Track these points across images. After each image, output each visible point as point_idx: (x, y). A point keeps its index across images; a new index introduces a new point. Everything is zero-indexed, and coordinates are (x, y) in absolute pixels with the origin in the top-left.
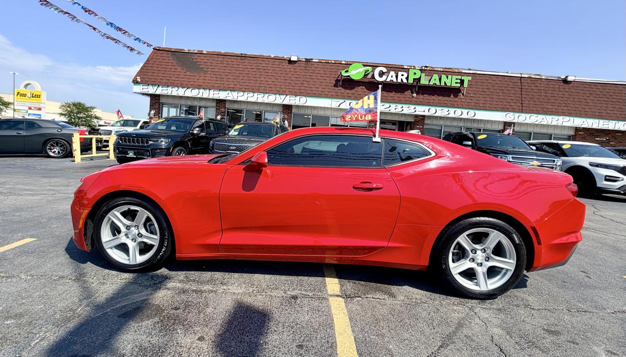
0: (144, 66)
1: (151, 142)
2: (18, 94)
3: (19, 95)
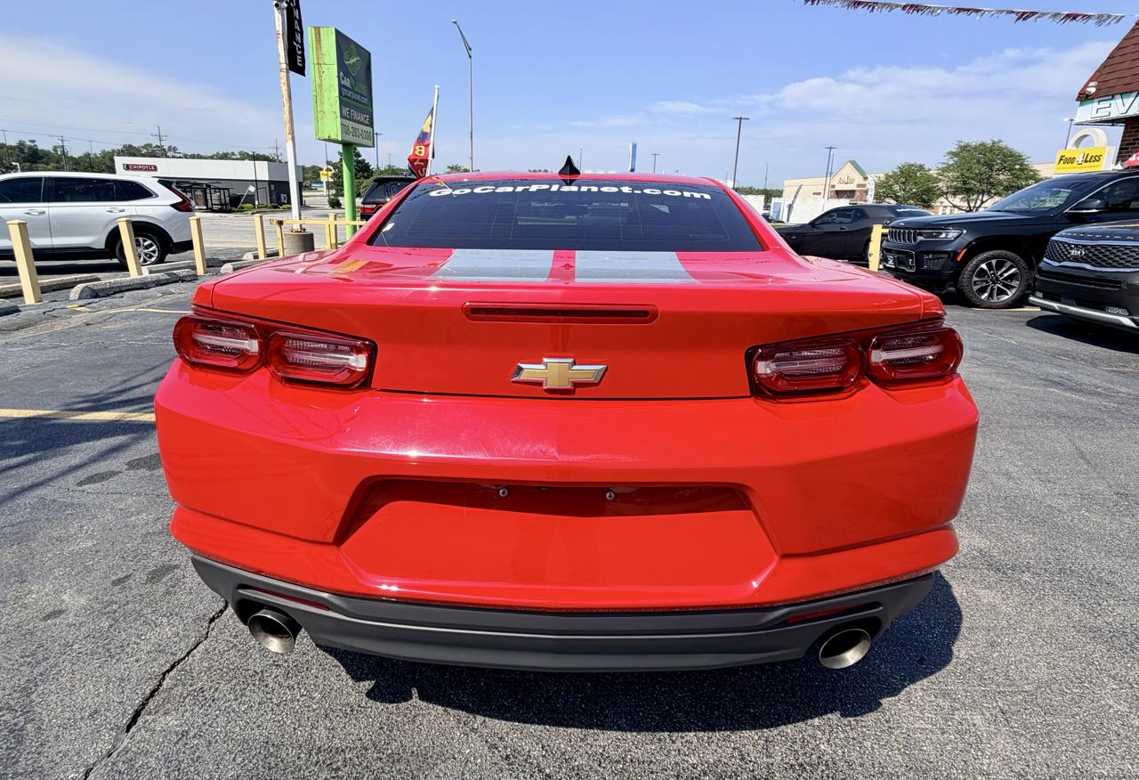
0: (1119, 48)
1: (920, 238)
2: (1061, 159)
3: (1062, 162)
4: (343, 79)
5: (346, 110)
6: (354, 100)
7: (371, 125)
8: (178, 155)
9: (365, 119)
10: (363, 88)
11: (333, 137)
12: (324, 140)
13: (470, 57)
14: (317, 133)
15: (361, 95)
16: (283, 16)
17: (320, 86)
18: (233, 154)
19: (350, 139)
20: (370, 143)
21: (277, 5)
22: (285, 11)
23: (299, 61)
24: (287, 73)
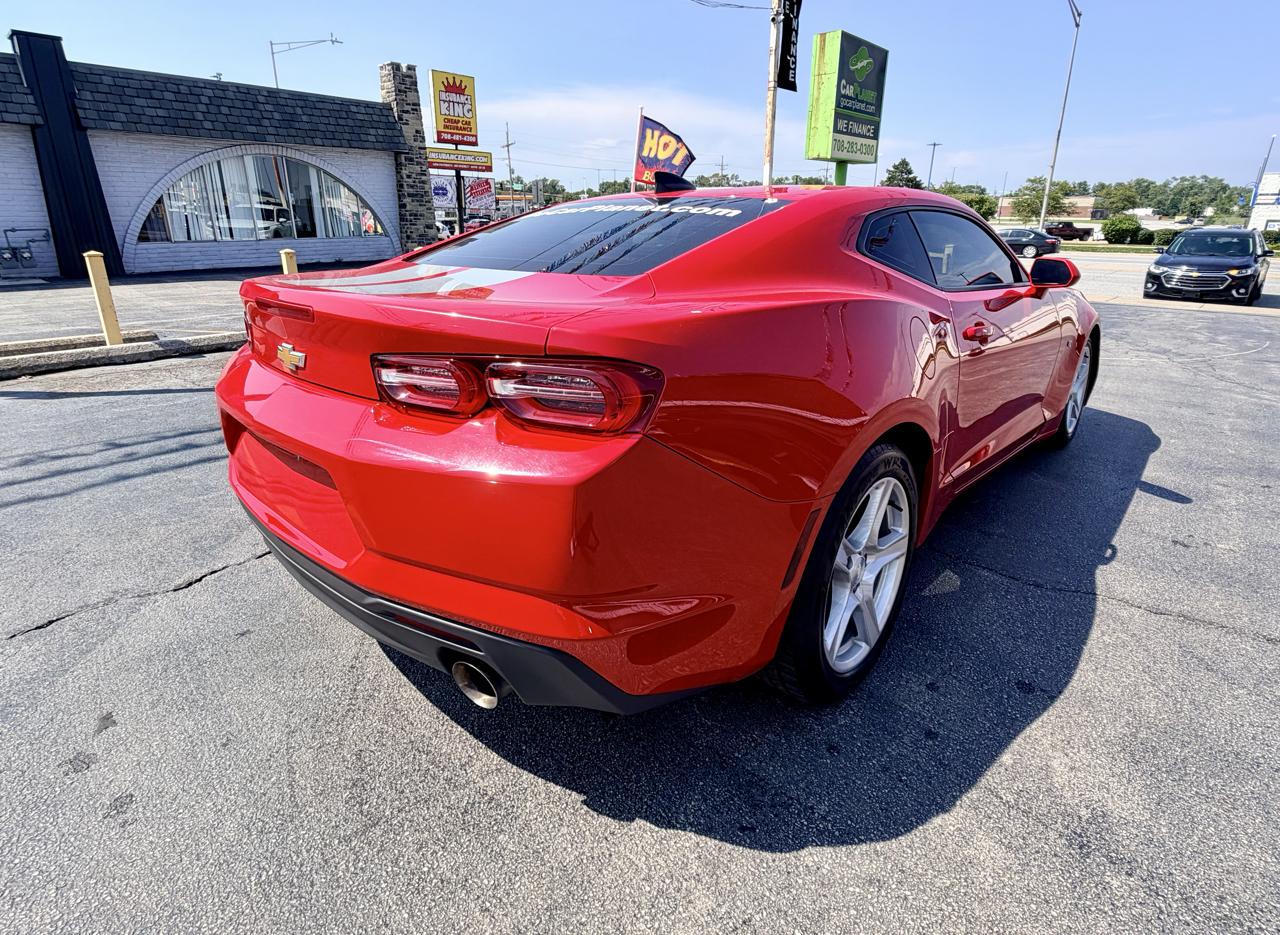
4: (845, 87)
5: (842, 124)
6: (856, 110)
7: (876, 137)
8: (738, 183)
9: (869, 130)
10: (870, 95)
11: (822, 156)
12: (814, 159)
13: (1077, 25)
14: (807, 152)
15: (867, 103)
16: (778, 30)
17: (818, 99)
18: (787, 179)
19: (844, 155)
20: (872, 158)
21: (773, 20)
22: (782, 24)
23: (791, 75)
24: (775, 91)
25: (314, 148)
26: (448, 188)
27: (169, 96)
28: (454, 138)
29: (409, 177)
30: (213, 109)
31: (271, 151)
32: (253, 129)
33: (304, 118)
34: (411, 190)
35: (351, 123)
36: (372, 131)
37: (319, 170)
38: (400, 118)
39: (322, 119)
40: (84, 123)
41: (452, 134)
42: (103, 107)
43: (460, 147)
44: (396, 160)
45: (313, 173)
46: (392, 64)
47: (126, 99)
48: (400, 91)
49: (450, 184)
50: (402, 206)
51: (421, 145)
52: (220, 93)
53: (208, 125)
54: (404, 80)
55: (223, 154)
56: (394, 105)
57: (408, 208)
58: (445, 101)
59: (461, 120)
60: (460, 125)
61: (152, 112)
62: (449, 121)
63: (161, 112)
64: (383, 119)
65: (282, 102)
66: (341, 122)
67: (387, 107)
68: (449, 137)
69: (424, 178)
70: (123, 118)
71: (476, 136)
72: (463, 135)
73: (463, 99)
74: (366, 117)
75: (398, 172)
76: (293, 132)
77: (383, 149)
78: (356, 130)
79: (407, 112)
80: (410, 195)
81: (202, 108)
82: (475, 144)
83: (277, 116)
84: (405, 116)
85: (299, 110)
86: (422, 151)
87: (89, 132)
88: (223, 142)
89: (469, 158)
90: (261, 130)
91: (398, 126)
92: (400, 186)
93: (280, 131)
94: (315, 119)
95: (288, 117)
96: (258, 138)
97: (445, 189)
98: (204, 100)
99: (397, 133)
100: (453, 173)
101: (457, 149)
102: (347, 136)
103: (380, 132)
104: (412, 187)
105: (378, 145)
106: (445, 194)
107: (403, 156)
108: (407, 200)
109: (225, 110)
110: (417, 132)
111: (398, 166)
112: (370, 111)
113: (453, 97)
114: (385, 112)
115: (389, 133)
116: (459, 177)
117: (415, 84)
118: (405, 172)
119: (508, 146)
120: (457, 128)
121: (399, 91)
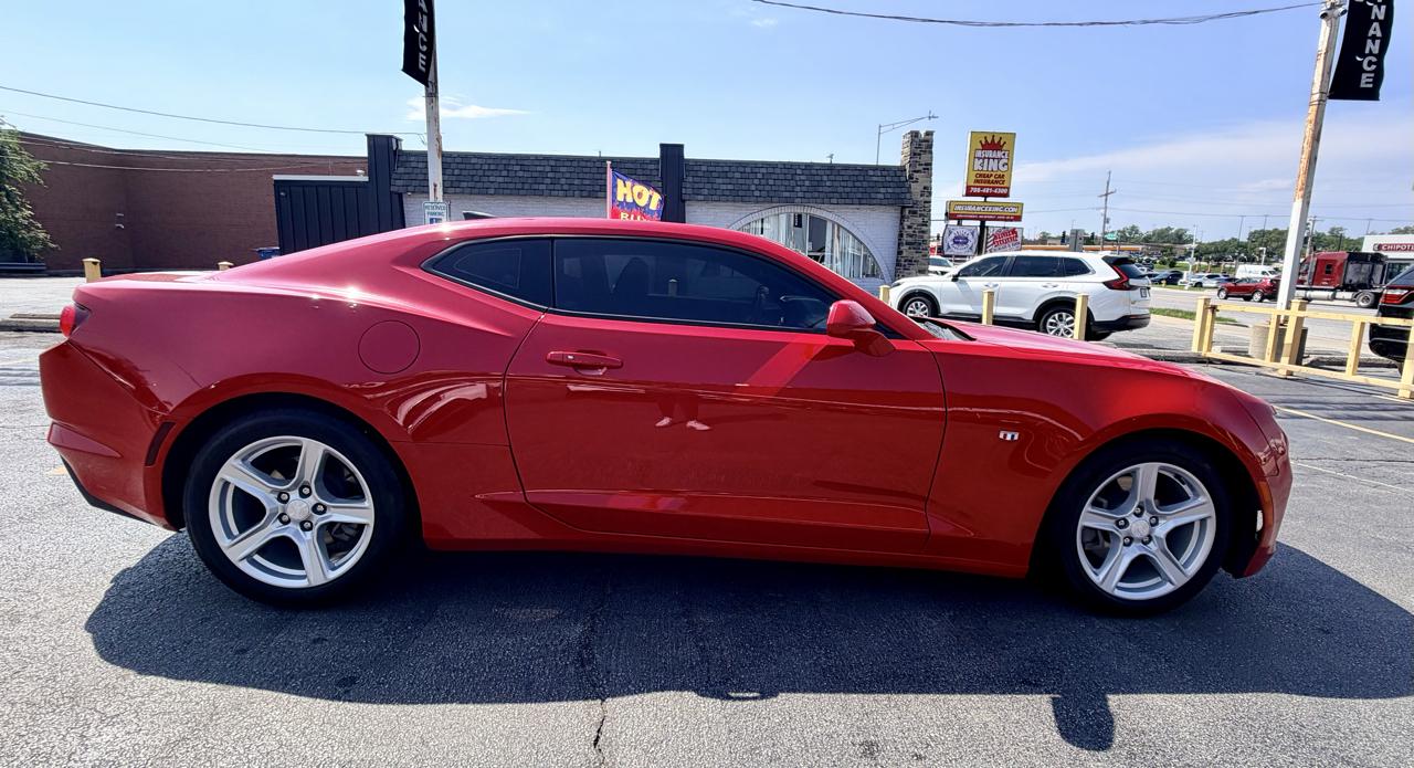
23: (1365, 80)
24: (1321, 105)
25: (832, 206)
26: (970, 237)
27: (737, 175)
28: (984, 191)
29: (909, 227)
30: (763, 182)
31: (799, 210)
32: (787, 194)
33: (828, 184)
34: (910, 239)
35: (865, 184)
36: (882, 190)
37: (834, 223)
38: (911, 177)
39: (842, 184)
40: (684, 197)
41: (982, 188)
42: (696, 186)
43: (989, 199)
44: (902, 213)
45: (829, 226)
46: (912, 132)
47: (712, 180)
48: (915, 154)
49: (972, 234)
50: (900, 253)
51: (927, 199)
52: (771, 170)
53: (757, 193)
54: (921, 146)
55: (764, 214)
56: (907, 167)
57: (904, 255)
58: (979, 158)
59: (994, 174)
60: (992, 178)
61: (724, 187)
62: (980, 175)
63: (730, 187)
64: (896, 179)
65: (814, 172)
66: (858, 184)
67: (902, 169)
68: (979, 190)
69: (924, 228)
70: (706, 192)
71: (1008, 188)
72: (994, 188)
73: (999, 154)
74: (880, 179)
75: (901, 224)
76: (816, 195)
77: (889, 204)
78: (868, 190)
79: (917, 172)
80: (907, 244)
81: (756, 182)
82: (1006, 195)
83: (807, 183)
84: (916, 175)
85: (825, 178)
86: (926, 205)
87: (687, 203)
88: (767, 205)
89: (997, 209)
90: (793, 195)
91: (907, 185)
92: (901, 235)
93: (808, 195)
94: (836, 184)
95: (816, 183)
96: (789, 201)
97: (966, 238)
98: (759, 176)
99: (904, 190)
100: (978, 223)
101: (985, 201)
102: (859, 196)
103: (890, 190)
104: (911, 236)
105: (885, 202)
106: (966, 243)
107: (907, 211)
108: (904, 248)
109: (771, 182)
110: (925, 188)
111: (902, 218)
112: (885, 173)
113: (990, 153)
114: (899, 173)
115: (898, 190)
116: (983, 227)
117: (931, 146)
118: (906, 223)
119: (1106, 195)
120: (989, 182)
121: (913, 154)
